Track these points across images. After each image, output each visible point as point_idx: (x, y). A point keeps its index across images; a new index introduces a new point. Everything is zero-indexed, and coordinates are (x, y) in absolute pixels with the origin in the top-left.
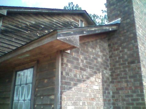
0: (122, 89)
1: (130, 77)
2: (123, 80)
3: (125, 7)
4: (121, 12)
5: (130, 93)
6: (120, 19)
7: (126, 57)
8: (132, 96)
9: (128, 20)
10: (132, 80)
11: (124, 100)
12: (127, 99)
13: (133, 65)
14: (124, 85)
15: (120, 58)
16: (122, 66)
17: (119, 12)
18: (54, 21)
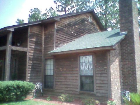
0: (126, 64)
1: (130, 59)
2: (127, 60)
3: (129, 27)
4: (127, 29)
5: (130, 66)
6: (126, 32)
7: (129, 50)
8: (131, 67)
9: (131, 34)
10: (131, 61)
11: (127, 69)
12: (128, 68)
13: (132, 55)
14: (127, 62)
15: (126, 51)
16: (126, 55)
17: (126, 29)
18: (77, 19)
